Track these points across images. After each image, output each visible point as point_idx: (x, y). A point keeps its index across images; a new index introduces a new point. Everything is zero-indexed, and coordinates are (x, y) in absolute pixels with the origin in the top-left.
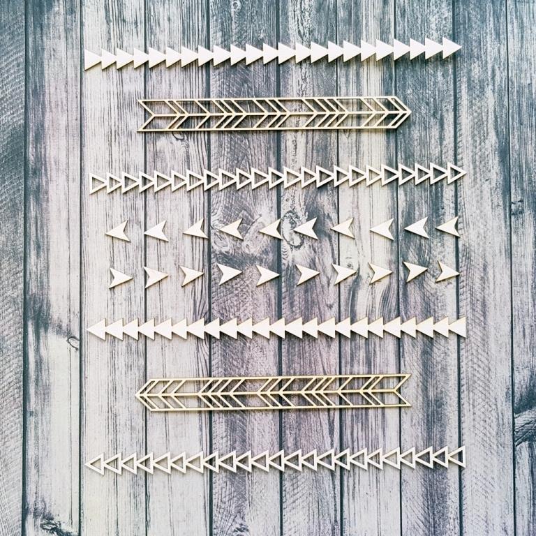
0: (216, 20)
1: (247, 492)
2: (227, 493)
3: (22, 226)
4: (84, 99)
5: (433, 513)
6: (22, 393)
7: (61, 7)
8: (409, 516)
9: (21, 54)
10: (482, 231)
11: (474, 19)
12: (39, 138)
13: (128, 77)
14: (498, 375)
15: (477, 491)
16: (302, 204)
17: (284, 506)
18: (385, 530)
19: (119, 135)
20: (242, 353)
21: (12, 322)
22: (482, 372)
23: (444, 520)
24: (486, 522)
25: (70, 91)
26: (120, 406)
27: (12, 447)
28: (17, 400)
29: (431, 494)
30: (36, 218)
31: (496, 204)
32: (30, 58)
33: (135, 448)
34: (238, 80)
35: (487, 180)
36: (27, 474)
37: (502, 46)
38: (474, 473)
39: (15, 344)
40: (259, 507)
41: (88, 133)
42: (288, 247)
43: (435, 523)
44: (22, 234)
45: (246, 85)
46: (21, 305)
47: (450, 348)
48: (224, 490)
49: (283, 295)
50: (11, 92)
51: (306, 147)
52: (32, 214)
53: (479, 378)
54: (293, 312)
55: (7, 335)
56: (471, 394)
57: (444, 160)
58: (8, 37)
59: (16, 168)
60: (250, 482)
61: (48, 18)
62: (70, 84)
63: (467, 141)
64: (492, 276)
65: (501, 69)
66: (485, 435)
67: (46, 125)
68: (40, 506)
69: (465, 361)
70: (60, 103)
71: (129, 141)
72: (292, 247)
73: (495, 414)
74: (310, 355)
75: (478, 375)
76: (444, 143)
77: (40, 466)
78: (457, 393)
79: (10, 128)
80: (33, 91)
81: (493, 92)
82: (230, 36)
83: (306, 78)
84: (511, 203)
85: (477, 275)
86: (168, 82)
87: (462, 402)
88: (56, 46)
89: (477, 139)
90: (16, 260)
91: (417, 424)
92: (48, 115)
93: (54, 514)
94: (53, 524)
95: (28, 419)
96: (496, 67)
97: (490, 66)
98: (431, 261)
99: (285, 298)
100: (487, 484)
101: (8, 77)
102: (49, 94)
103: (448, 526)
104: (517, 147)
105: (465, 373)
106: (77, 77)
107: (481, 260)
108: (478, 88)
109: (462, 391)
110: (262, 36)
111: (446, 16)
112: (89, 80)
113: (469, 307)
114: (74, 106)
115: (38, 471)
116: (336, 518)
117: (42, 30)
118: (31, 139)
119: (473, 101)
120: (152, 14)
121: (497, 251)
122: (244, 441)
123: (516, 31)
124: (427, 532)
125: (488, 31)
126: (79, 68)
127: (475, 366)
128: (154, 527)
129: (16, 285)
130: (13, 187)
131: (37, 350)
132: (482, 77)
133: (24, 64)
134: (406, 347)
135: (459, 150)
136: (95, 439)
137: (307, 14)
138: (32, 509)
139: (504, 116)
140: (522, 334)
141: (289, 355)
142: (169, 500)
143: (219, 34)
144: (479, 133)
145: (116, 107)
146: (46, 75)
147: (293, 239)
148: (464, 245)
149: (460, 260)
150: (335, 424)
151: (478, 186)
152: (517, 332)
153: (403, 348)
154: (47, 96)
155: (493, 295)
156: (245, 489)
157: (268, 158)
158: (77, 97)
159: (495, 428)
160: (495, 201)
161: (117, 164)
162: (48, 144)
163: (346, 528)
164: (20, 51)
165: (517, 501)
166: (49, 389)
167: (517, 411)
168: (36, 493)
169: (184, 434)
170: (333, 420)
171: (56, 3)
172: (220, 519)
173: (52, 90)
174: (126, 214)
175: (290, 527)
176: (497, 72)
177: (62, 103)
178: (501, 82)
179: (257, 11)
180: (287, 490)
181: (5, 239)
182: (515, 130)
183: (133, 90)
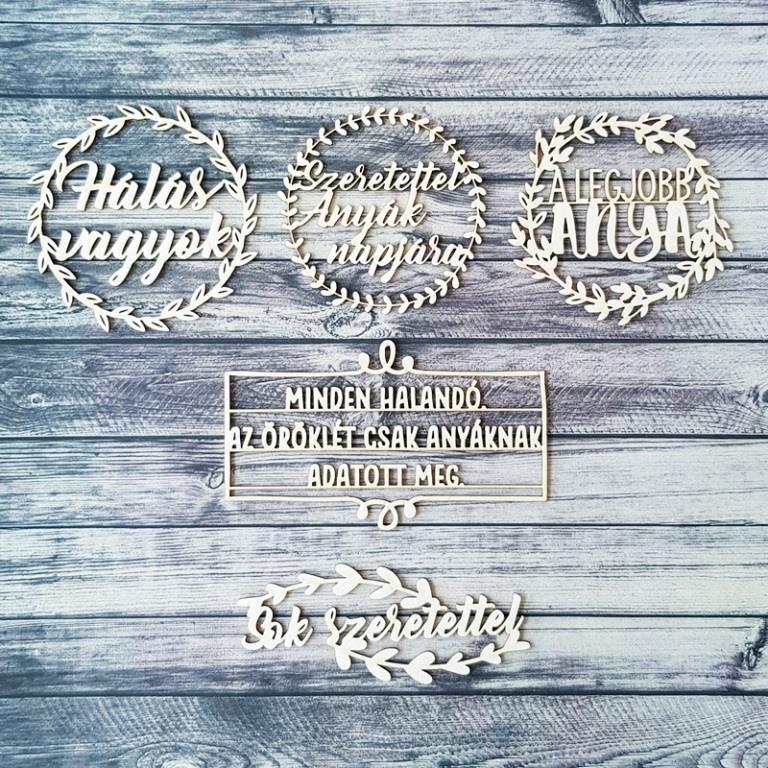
0: (57, 427)
1: (705, 387)
2: (706, 414)
3: (341, 698)
4: (165, 613)
5: (735, 135)
6: (571, 697)
7: (34, 646)
8: (739, 168)
9: (100, 703)
10: (354, 65)
11: (57, 69)
12: (218, 676)
13: (135, 551)
14: (549, 45)
15: (704, 76)
16: (314, 309)
17: (724, 337)
18: (757, 201)
19: (217, 563)
20: (517, 392)
21: (474, 712)
22: (544, 68)
23: (744, 121)
24: (747, 63)
25: (153, 633)
26: (588, 560)
27: (644, 710)
28: (581, 703)
29: (709, 138)
30: (329, 678)
31: (316, 45)
32: (105, 689)
33: (645, 540)
34: (142, 397)
35: (284, 57)
36: (680, 689)
37: (96, 31)
38: (681, 80)
39: (504, 707)
40: (725, 372)
41: (212, 607)
42: (374, 328)
43: (748, 133)
44: (352, 698)
45: (150, 386)
46: (450, 699)
47: (510, 112)
48: (702, 419)
49: (439, 336)
50: (153, 715)
51: (237, 303)
52: (324, 684)
53: (553, 72)
54: (462, 324)
55: (493, 719)
56: (573, 83)
57: (255, 115)
58: (75, 720)
59: (260, 708)
60: (691, 383)
61: (49, 664)
62: (143, 633)
63: (229, 82)
64: (415, 51)
65: (129, 32)
66: (629, 64)
67: (200, 665)
68: (724, 671)
69: (530, 90)
70: (170, 647)
71: (223, 548)
72: (374, 323)
73: (602, 51)
74: (520, 300)
75: (549, 73)
76: (232, 114)
77: (670, 671)
78: (572, 103)
79: (204, 716)
80: (152, 685)
81: (160, 44)
82: (80, 408)
83: (141, 303)
84: (315, 24)
85: (413, 72)
86: (143, 495)
87: (584, 95)
88: (90, 652)
89: (226, 69)
90: (389, 707)
91: (614, 157)
92: (186, 664)
93: (734, 652)
94: (749, 653)
95: (607, 688)
96: (126, 40)
97: (125, 49)
98: (393, 135)
99: (442, 333)
100: (695, 61)
101: (133, 721)
102: (157, 661)
103: (752, 116)
104: (238, 14)
105: (546, 91)
106: (133, 624)
107: (392, 67)
108: (155, 65)
109: (569, 96)
110: (81, 364)
111: (52, 108)
112: (138, 606)
113: (457, 84)
114: (173, 627)
115: (677, 674)
116: (740, 268)
117: (66, 673)
118: (220, 687)
119: (174, 72)
120: (45, 517)
121: (381, 44)
122: (636, 391)
123: (74, 11)
124: (760, 145)
125: (74, 50)
126: (121, 620)
127: (537, 76)
128: (753, 515)
129: (423, 706)
130: (288, 711)
131: (513, 676)
132: (140, 60)
133: (114, 698)
134: (510, 172)
135: (242, 93)
136: (633, 594)
137: (49, 301)
138: (729, 681)
139: (194, 31)
140: (493, 12)
141: (521, 329)
142: (716, 493)
143: (77, 423)
144: (218, 65)
145: (176, 567)
146: (131, 666)
147: (363, 323)
148: (372, 89)
149: (393, 95)
150: (613, 267)
151: (291, 69)
152: (490, 18)
153: (512, 174)
154: (160, 665)
155: (440, 50)
156: (699, 390)
157: (252, 356)
158: (162, 623)
159: (620, 50)
160: (311, 45)
161: (257, 565)
162: (227, 663)
163: (753, 253)
164: (97, 704)
165: (721, 21)
166: (566, 660)
167: (597, 20)
168: (707, 677)
169: (626, 473)
170: (608, 270)
171: (29, 653)
172: (741, 425)
173: (151, 657)
174: (326, 553)
175: (752, 331)
176: (133, 38)
177: (170, 644)
178: (147, 34)
179: (46, 371)
180: (702, 333)
181: (360, 723)
182: (214, 15)
183: (152, 544)
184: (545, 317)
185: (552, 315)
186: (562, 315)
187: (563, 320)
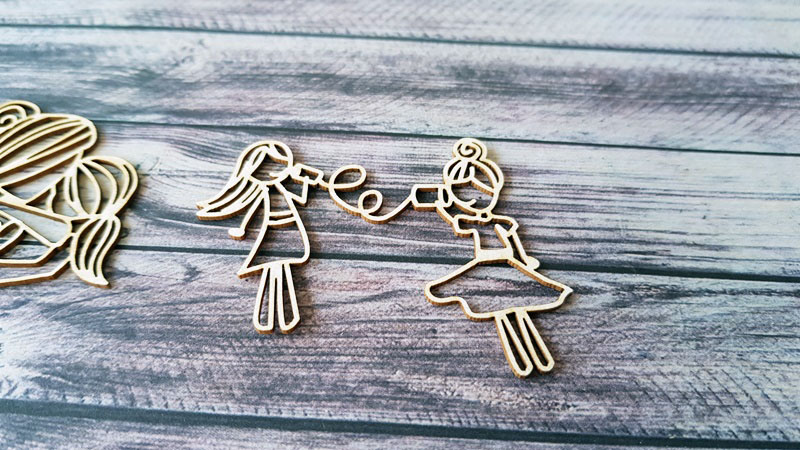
184: (377, 373)
185: (394, 369)
186: (416, 371)
187: (419, 382)
